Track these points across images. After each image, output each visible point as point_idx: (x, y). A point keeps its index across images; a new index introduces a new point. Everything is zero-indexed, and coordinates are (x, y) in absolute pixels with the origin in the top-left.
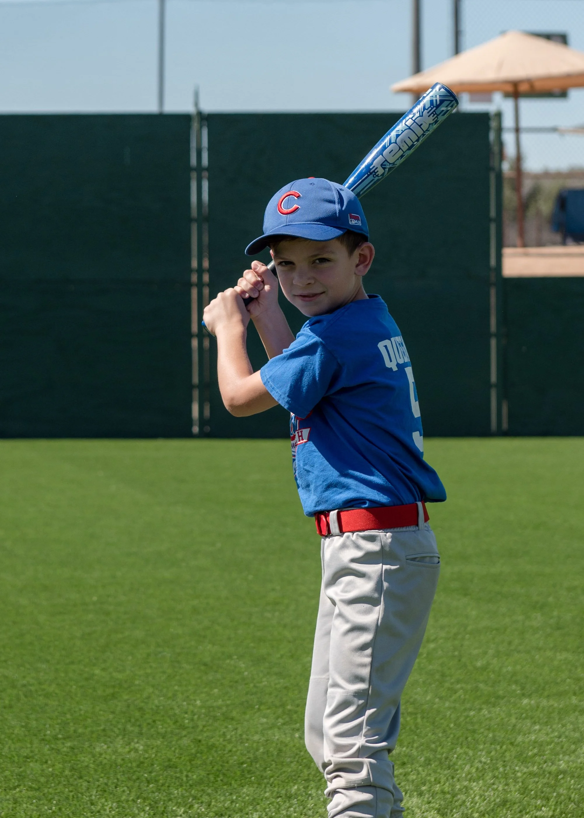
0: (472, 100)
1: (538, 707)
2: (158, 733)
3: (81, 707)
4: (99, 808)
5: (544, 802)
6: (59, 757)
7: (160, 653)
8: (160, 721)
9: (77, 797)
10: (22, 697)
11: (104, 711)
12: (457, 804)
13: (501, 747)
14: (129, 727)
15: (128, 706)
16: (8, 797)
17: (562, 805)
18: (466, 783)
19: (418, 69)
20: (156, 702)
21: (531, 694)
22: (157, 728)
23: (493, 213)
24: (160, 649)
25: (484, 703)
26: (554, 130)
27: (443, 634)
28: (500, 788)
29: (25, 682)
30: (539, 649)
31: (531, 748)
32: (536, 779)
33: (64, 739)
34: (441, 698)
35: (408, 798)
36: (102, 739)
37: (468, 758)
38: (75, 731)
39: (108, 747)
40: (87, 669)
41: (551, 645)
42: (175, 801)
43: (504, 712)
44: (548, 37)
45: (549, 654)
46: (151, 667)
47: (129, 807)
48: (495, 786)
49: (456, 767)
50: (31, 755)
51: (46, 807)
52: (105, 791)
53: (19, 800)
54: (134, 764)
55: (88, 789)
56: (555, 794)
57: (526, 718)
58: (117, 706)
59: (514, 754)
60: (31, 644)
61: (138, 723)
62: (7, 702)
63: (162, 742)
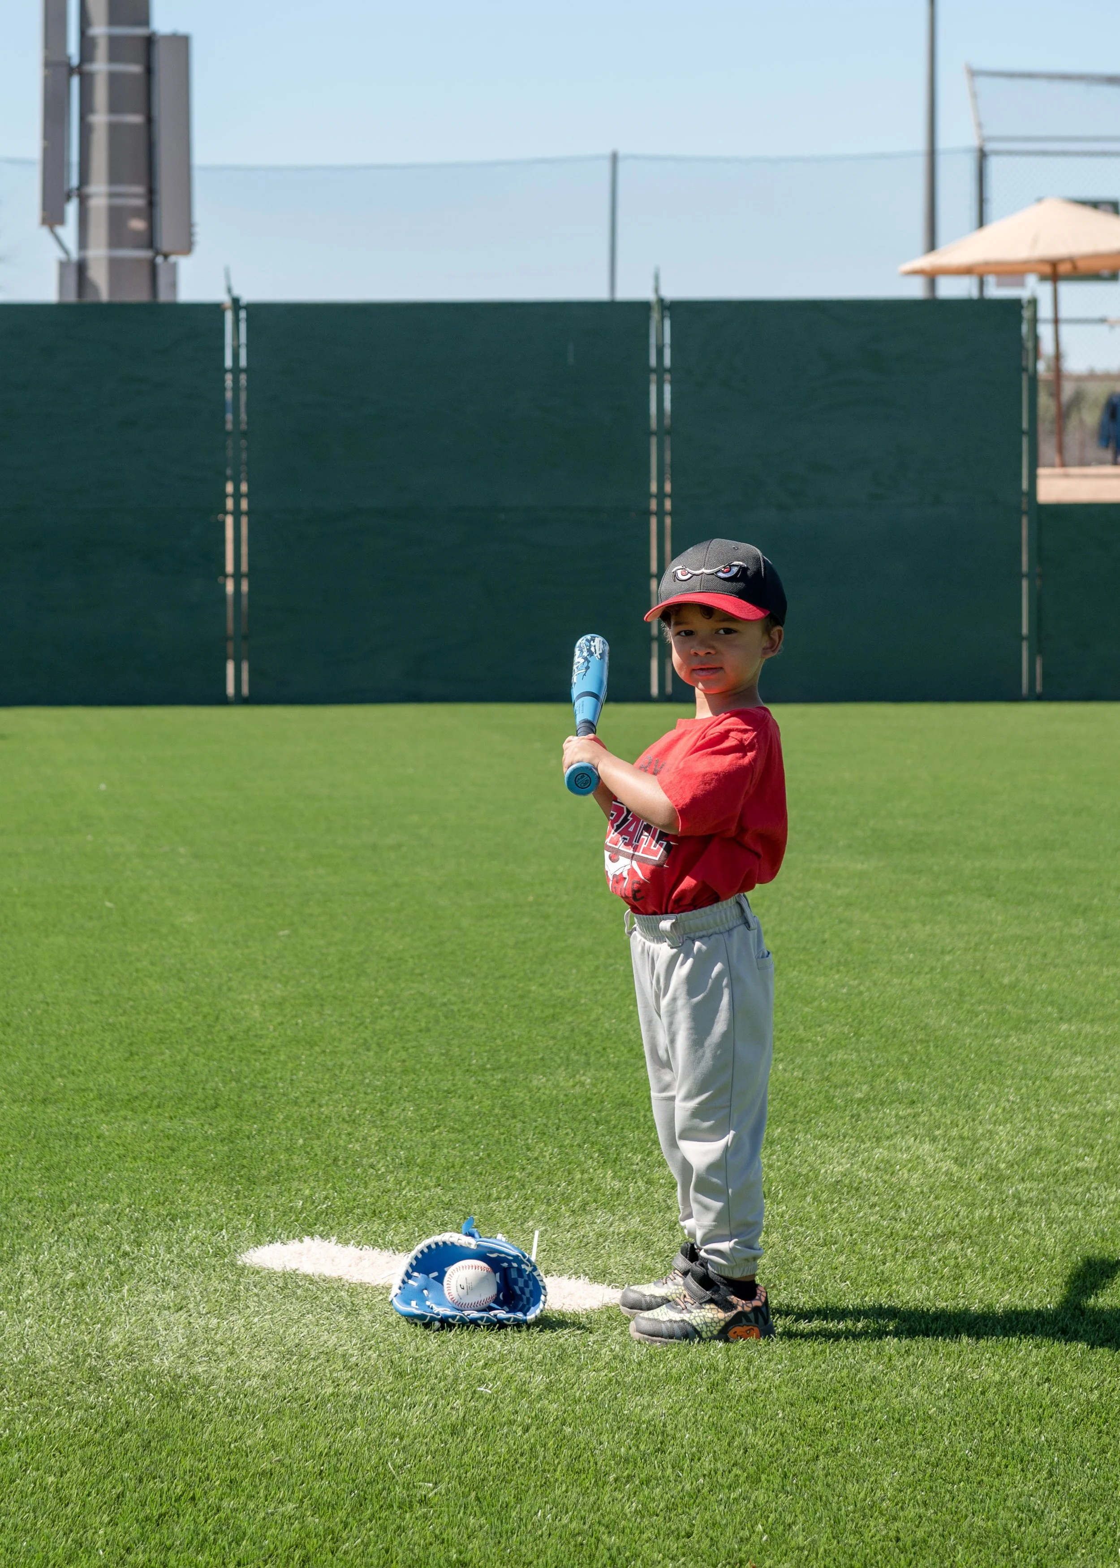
0: (999, 285)
1: (1080, 1034)
2: (609, 1064)
3: (514, 1031)
4: (536, 1155)
5: (1087, 1151)
6: (488, 1091)
7: (611, 965)
8: (611, 1048)
9: (510, 1141)
10: (442, 1018)
11: (543, 1036)
12: (979, 1152)
13: (1034, 1083)
14: (573, 1056)
15: (572, 1030)
16: (425, 1140)
17: (1110, 1154)
18: (990, 1127)
19: (932, 245)
20: (607, 1025)
21: (1071, 1018)
22: (608, 1057)
23: (1025, 425)
24: (612, 961)
25: (1012, 1029)
26: (1103, 321)
27: (961, 944)
28: (1033, 1133)
29: (445, 1000)
30: (1081, 963)
31: (1070, 1084)
32: (1078, 1123)
33: (494, 1070)
34: (959, 1023)
35: (919, 1145)
36: (540, 1070)
37: (992, 1096)
38: (507, 1060)
39: (548, 1080)
40: (521, 985)
41: (1096, 959)
42: (630, 1146)
43: (1037, 1040)
44: (1095, 205)
45: (1093, 968)
46: (600, 982)
47: (574, 1153)
48: (1026, 1131)
49: (978, 1107)
50: (453, 1089)
51: (472, 1153)
52: (545, 1134)
53: (438, 1143)
54: (580, 1101)
55: (523, 1131)
56: (1100, 1141)
57: (1065, 1047)
58: (558, 1030)
59: (1049, 1091)
60: (453, 953)
61: (584, 1051)
62: (423, 1024)
63: (615, 1074)
